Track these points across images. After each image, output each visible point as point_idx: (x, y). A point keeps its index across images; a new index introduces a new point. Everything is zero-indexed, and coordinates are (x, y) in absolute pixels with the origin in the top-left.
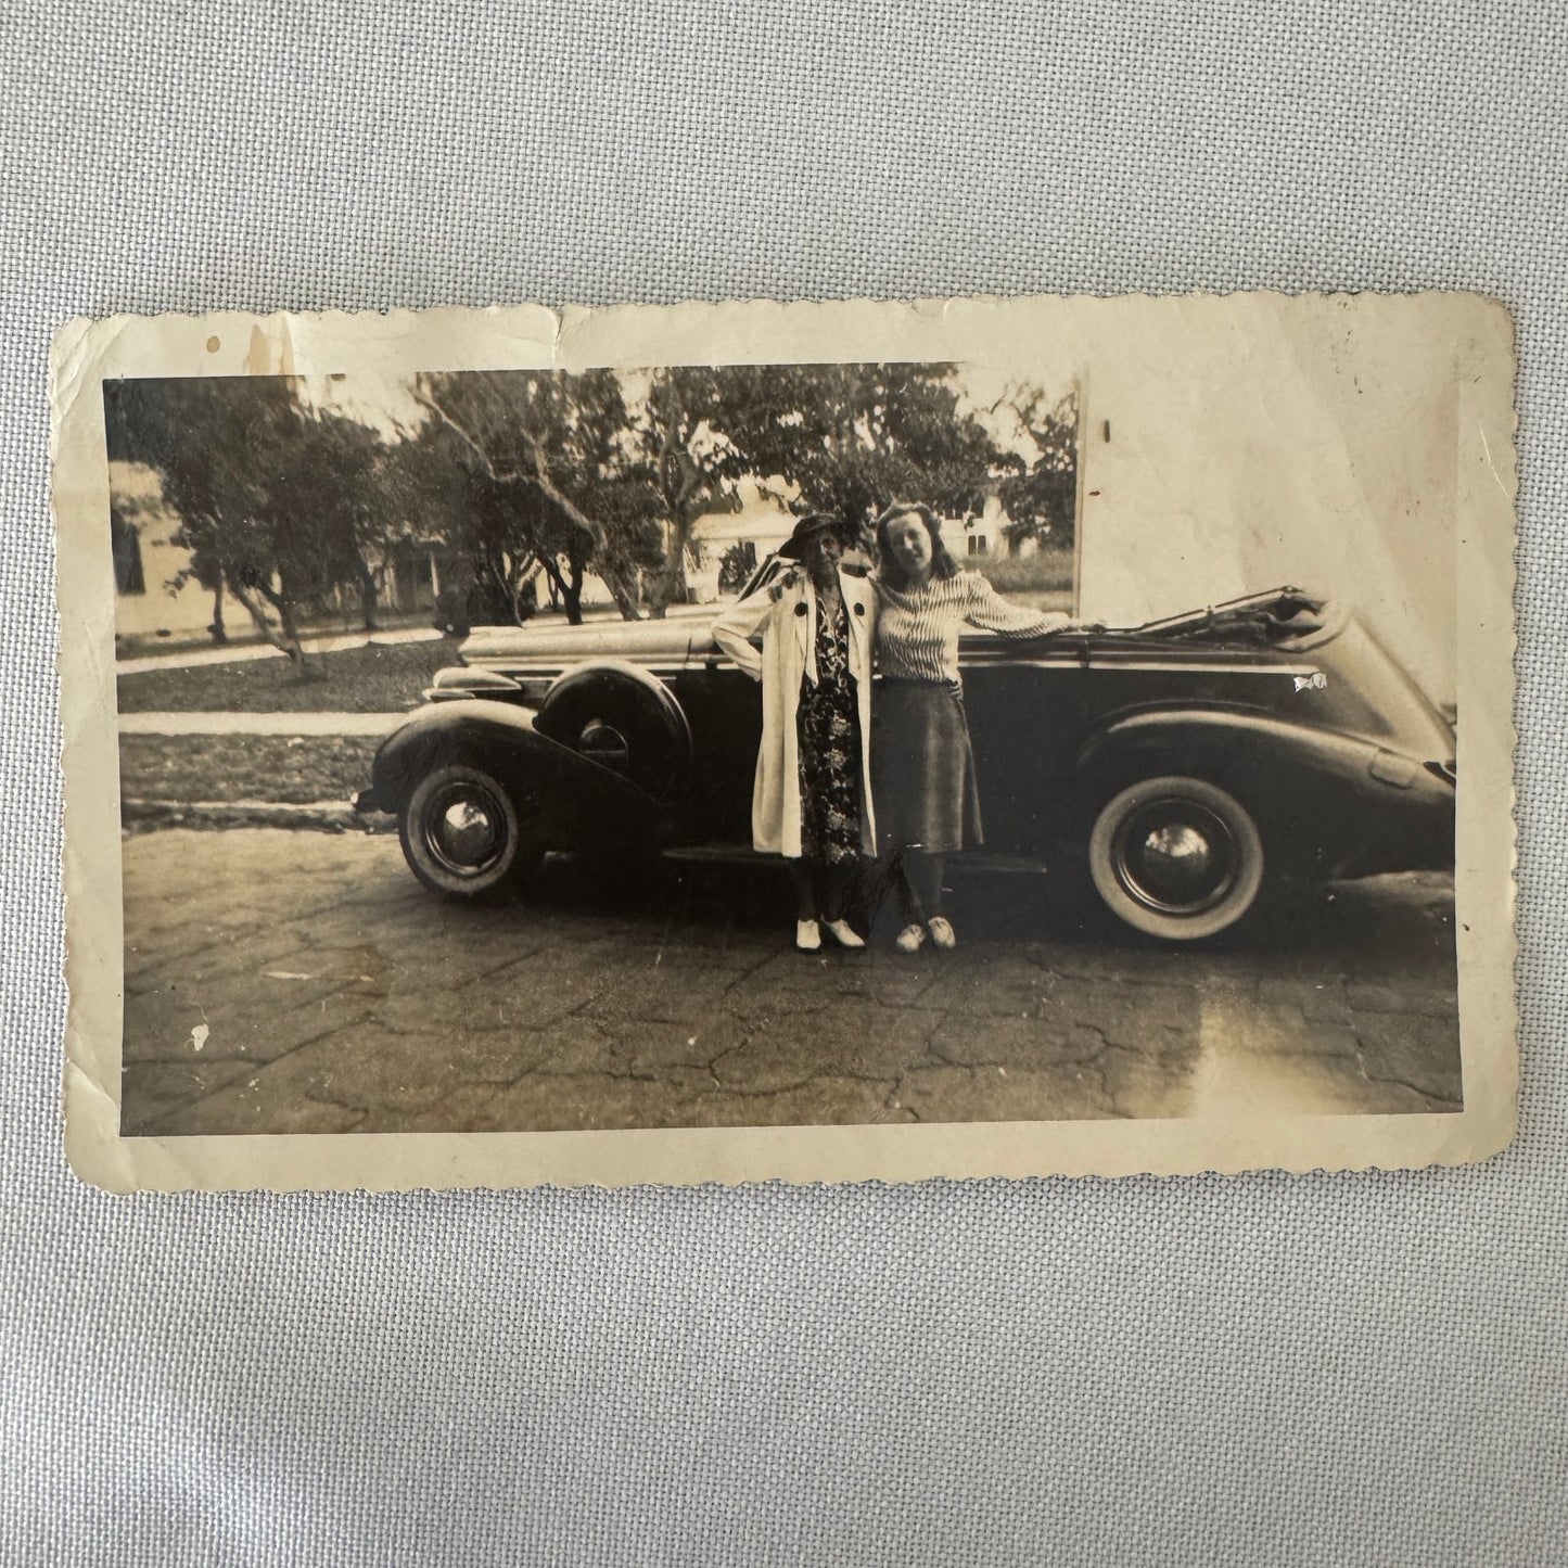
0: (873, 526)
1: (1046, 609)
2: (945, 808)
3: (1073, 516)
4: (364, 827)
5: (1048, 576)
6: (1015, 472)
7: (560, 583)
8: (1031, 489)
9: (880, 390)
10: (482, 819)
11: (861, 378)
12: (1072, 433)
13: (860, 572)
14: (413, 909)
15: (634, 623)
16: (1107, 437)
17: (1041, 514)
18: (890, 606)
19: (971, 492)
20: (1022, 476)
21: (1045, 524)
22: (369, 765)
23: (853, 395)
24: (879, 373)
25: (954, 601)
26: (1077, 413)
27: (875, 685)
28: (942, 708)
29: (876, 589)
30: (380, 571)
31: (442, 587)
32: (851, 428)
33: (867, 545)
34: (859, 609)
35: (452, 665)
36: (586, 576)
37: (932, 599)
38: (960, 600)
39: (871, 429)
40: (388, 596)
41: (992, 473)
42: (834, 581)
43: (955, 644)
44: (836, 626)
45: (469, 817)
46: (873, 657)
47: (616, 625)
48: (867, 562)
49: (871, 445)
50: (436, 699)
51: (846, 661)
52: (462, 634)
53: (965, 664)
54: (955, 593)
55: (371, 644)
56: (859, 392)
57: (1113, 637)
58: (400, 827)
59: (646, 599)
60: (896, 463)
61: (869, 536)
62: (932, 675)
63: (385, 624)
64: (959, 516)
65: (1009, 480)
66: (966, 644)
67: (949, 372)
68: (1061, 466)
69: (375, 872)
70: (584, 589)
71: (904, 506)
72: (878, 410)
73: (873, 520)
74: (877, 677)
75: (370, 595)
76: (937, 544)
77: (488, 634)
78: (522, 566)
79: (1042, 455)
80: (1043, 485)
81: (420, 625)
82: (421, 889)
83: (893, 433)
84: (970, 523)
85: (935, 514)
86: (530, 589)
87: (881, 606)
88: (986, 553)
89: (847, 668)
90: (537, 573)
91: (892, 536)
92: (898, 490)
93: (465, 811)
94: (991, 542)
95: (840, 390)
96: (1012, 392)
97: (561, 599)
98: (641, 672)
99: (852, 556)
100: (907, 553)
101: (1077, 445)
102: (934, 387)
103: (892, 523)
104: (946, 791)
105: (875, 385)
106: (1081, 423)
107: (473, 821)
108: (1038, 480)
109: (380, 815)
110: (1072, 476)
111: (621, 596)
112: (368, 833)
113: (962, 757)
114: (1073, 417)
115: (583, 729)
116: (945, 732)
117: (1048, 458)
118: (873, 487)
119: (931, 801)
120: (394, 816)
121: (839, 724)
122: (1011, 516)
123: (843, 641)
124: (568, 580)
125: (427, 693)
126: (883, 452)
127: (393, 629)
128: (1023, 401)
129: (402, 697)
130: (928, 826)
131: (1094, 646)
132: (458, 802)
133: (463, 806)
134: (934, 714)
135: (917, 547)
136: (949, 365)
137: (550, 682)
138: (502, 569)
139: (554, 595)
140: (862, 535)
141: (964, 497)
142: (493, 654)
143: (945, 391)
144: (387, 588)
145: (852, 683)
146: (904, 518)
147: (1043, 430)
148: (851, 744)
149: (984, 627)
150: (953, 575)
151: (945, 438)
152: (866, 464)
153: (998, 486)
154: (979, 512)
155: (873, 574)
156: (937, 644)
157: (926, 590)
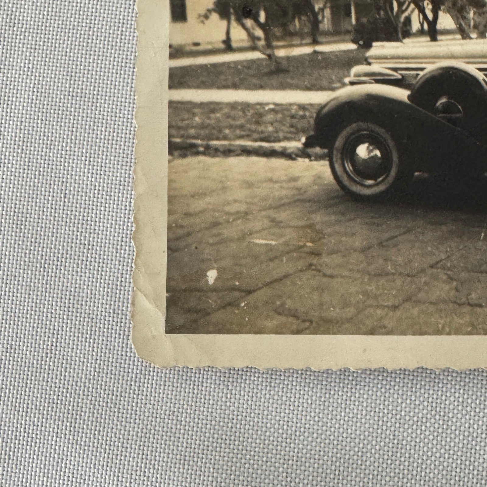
4: (308, 156)
7: (425, 17)
10: (378, 153)
14: (336, 204)
15: (468, 41)
22: (312, 122)
30: (322, 10)
31: (357, 19)
35: (362, 64)
36: (441, 13)
40: (326, 24)
45: (370, 151)
47: (458, 42)
50: (352, 83)
52: (368, 46)
55: (315, 52)
58: (330, 157)
59: (476, 27)
63: (324, 40)
69: (314, 183)
70: (439, 21)
75: (316, 23)
77: (383, 46)
78: (404, 8)
81: (343, 41)
82: (341, 192)
86: (408, 20)
90: (412, 11)
93: (368, 148)
97: (426, 26)
98: (472, 69)
107: (372, 154)
109: (318, 150)
111: (461, 25)
112: (311, 160)
115: (437, 101)
120: (326, 151)
124: (430, 16)
125: (347, 80)
127: (329, 43)
129: (331, 82)
132: (363, 143)
133: (366, 145)
137: (418, 75)
138: (392, 9)
139: (422, 25)
142: (386, 58)
144: (326, 20)
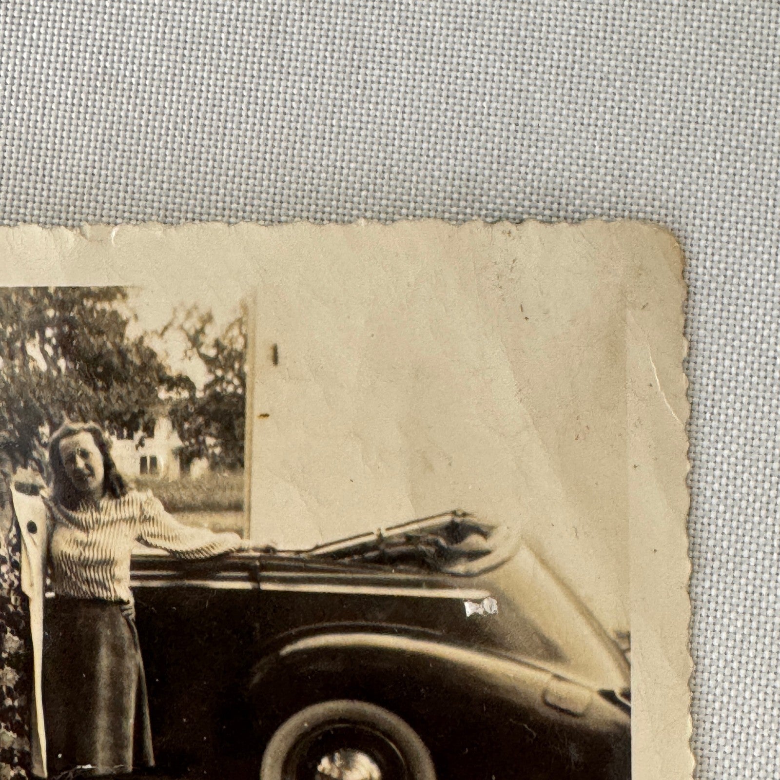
0: (45, 445)
1: (217, 530)
2: (116, 729)
3: (243, 437)
5: (218, 497)
6: (185, 394)
8: (201, 411)
9: (51, 313)
11: (32, 301)
12: (241, 356)
13: (33, 490)
16: (275, 360)
17: (211, 435)
18: (63, 524)
19: (142, 413)
20: (192, 399)
21: (215, 446)
23: (24, 318)
24: (50, 297)
25: (125, 520)
26: (245, 337)
27: (47, 603)
28: (113, 626)
29: (49, 508)
32: (23, 349)
33: (39, 463)
34: (32, 528)
37: (104, 518)
38: (132, 519)
39: (43, 351)
41: (163, 394)
42: (6, 497)
43: (128, 563)
44: (9, 543)
46: (45, 575)
48: (40, 480)
49: (43, 366)
51: (19, 579)
53: (137, 584)
54: (127, 512)
56: (30, 314)
57: (282, 559)
60: (69, 385)
61: (42, 455)
62: (103, 594)
64: (130, 437)
65: (181, 401)
66: (137, 564)
67: (119, 296)
68: (230, 389)
71: (76, 426)
72: (49, 333)
73: (45, 440)
74: (50, 595)
76: (108, 465)
79: (211, 378)
80: (212, 407)
83: (64, 355)
84: (141, 443)
85: (106, 435)
87: (54, 524)
88: (158, 474)
89: (20, 586)
91: (64, 456)
92: (70, 411)
94: (162, 461)
95: (11, 312)
96: (181, 315)
99: (24, 475)
100: (78, 473)
101: (247, 368)
102: (104, 311)
103: (64, 442)
104: (117, 710)
105: (46, 308)
106: (250, 346)
108: (208, 403)
110: (242, 399)
113: (134, 677)
114: (241, 340)
116: (118, 652)
117: (218, 380)
118: (45, 407)
119: (102, 721)
121: (12, 642)
122: (182, 437)
123: (16, 558)
126: (55, 373)
128: (193, 325)
130: (99, 746)
131: (264, 568)
134: (106, 633)
135: (88, 466)
136: (118, 289)
140: (35, 454)
141: (135, 417)
143: (115, 313)
145: (25, 600)
146: (76, 438)
147: (212, 353)
148: (23, 662)
149: (156, 547)
150: (124, 494)
151: (116, 360)
152: (38, 384)
153: (168, 408)
154: (150, 431)
155: (47, 492)
156: (107, 563)
157: (98, 509)
